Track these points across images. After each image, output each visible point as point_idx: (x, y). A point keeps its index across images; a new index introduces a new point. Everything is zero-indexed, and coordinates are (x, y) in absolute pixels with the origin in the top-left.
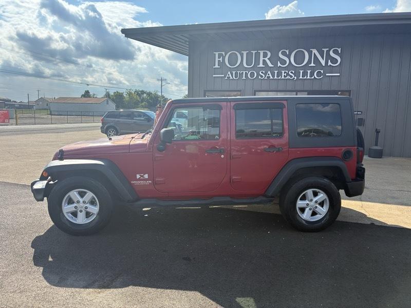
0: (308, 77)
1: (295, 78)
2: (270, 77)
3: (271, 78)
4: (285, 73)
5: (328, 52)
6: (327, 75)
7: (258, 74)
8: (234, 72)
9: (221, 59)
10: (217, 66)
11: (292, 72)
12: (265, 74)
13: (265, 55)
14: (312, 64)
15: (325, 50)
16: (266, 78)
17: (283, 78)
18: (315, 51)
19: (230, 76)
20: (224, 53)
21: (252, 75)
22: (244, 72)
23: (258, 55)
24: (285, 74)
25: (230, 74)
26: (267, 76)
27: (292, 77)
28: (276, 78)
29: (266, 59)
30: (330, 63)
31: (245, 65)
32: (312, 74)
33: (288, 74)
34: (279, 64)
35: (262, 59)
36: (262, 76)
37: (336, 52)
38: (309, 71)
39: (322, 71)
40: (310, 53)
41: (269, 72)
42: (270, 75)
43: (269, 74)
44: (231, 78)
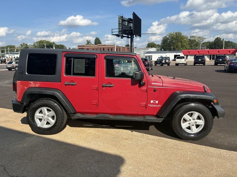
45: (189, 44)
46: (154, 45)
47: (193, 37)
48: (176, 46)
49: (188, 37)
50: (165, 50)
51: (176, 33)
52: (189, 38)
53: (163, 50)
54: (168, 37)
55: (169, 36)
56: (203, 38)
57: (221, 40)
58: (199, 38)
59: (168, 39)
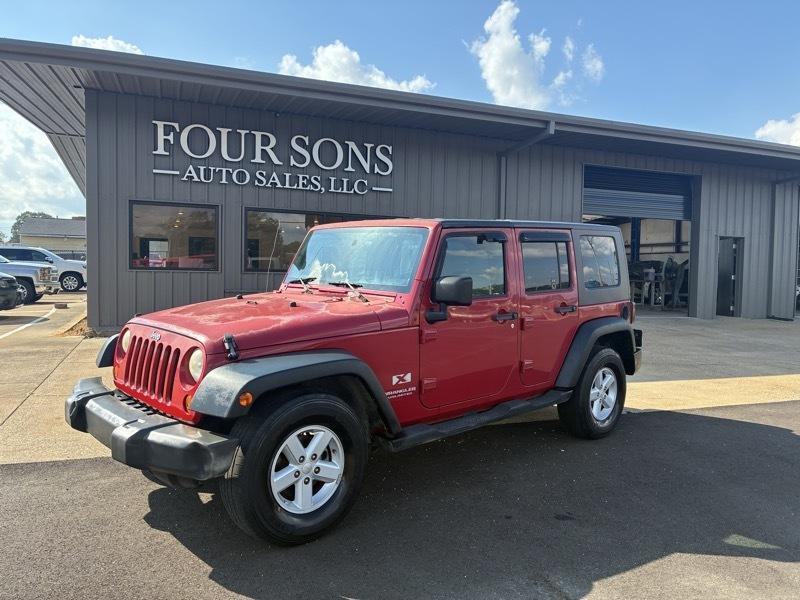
0: (345, 191)
1: (323, 189)
2: (276, 184)
3: (279, 185)
4: (304, 178)
5: (373, 150)
6: (374, 189)
7: (253, 177)
8: (202, 168)
9: (171, 138)
10: (161, 150)
11: (316, 179)
12: (268, 178)
13: (266, 141)
14: (350, 169)
15: (369, 146)
16: (269, 185)
17: (301, 187)
18: (352, 145)
19: (194, 174)
20: (176, 125)
21: (241, 177)
22: (224, 170)
23: (251, 139)
24: (305, 182)
25: (193, 171)
26: (271, 181)
27: (316, 187)
28: (287, 186)
29: (268, 149)
30: (377, 170)
31: (226, 156)
32: (350, 186)
33: (310, 182)
34: (293, 162)
35: (259, 147)
36: (260, 181)
37: (385, 151)
38: (345, 180)
39: (366, 182)
40: (346, 148)
41: (274, 175)
42: (277, 181)
43: (274, 179)
44: (196, 179)
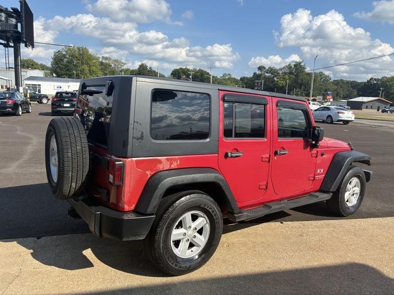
45: (102, 69)
46: (32, 65)
47: (106, 58)
48: (80, 70)
49: (99, 58)
50: (59, 76)
51: (79, 49)
52: (100, 60)
53: (54, 75)
54: (64, 53)
55: (67, 52)
56: (123, 63)
57: (147, 69)
58: (116, 61)
59: (64, 56)
